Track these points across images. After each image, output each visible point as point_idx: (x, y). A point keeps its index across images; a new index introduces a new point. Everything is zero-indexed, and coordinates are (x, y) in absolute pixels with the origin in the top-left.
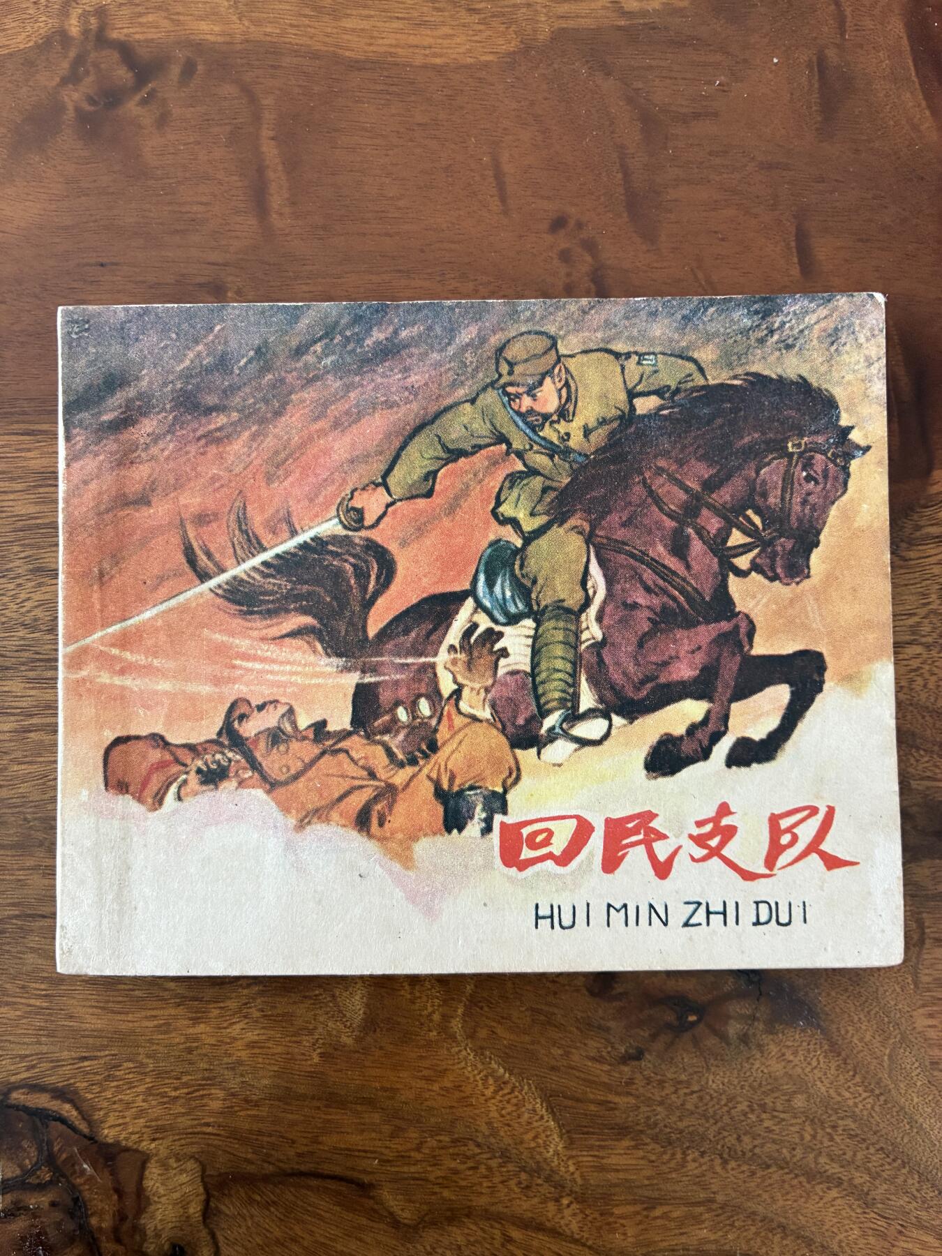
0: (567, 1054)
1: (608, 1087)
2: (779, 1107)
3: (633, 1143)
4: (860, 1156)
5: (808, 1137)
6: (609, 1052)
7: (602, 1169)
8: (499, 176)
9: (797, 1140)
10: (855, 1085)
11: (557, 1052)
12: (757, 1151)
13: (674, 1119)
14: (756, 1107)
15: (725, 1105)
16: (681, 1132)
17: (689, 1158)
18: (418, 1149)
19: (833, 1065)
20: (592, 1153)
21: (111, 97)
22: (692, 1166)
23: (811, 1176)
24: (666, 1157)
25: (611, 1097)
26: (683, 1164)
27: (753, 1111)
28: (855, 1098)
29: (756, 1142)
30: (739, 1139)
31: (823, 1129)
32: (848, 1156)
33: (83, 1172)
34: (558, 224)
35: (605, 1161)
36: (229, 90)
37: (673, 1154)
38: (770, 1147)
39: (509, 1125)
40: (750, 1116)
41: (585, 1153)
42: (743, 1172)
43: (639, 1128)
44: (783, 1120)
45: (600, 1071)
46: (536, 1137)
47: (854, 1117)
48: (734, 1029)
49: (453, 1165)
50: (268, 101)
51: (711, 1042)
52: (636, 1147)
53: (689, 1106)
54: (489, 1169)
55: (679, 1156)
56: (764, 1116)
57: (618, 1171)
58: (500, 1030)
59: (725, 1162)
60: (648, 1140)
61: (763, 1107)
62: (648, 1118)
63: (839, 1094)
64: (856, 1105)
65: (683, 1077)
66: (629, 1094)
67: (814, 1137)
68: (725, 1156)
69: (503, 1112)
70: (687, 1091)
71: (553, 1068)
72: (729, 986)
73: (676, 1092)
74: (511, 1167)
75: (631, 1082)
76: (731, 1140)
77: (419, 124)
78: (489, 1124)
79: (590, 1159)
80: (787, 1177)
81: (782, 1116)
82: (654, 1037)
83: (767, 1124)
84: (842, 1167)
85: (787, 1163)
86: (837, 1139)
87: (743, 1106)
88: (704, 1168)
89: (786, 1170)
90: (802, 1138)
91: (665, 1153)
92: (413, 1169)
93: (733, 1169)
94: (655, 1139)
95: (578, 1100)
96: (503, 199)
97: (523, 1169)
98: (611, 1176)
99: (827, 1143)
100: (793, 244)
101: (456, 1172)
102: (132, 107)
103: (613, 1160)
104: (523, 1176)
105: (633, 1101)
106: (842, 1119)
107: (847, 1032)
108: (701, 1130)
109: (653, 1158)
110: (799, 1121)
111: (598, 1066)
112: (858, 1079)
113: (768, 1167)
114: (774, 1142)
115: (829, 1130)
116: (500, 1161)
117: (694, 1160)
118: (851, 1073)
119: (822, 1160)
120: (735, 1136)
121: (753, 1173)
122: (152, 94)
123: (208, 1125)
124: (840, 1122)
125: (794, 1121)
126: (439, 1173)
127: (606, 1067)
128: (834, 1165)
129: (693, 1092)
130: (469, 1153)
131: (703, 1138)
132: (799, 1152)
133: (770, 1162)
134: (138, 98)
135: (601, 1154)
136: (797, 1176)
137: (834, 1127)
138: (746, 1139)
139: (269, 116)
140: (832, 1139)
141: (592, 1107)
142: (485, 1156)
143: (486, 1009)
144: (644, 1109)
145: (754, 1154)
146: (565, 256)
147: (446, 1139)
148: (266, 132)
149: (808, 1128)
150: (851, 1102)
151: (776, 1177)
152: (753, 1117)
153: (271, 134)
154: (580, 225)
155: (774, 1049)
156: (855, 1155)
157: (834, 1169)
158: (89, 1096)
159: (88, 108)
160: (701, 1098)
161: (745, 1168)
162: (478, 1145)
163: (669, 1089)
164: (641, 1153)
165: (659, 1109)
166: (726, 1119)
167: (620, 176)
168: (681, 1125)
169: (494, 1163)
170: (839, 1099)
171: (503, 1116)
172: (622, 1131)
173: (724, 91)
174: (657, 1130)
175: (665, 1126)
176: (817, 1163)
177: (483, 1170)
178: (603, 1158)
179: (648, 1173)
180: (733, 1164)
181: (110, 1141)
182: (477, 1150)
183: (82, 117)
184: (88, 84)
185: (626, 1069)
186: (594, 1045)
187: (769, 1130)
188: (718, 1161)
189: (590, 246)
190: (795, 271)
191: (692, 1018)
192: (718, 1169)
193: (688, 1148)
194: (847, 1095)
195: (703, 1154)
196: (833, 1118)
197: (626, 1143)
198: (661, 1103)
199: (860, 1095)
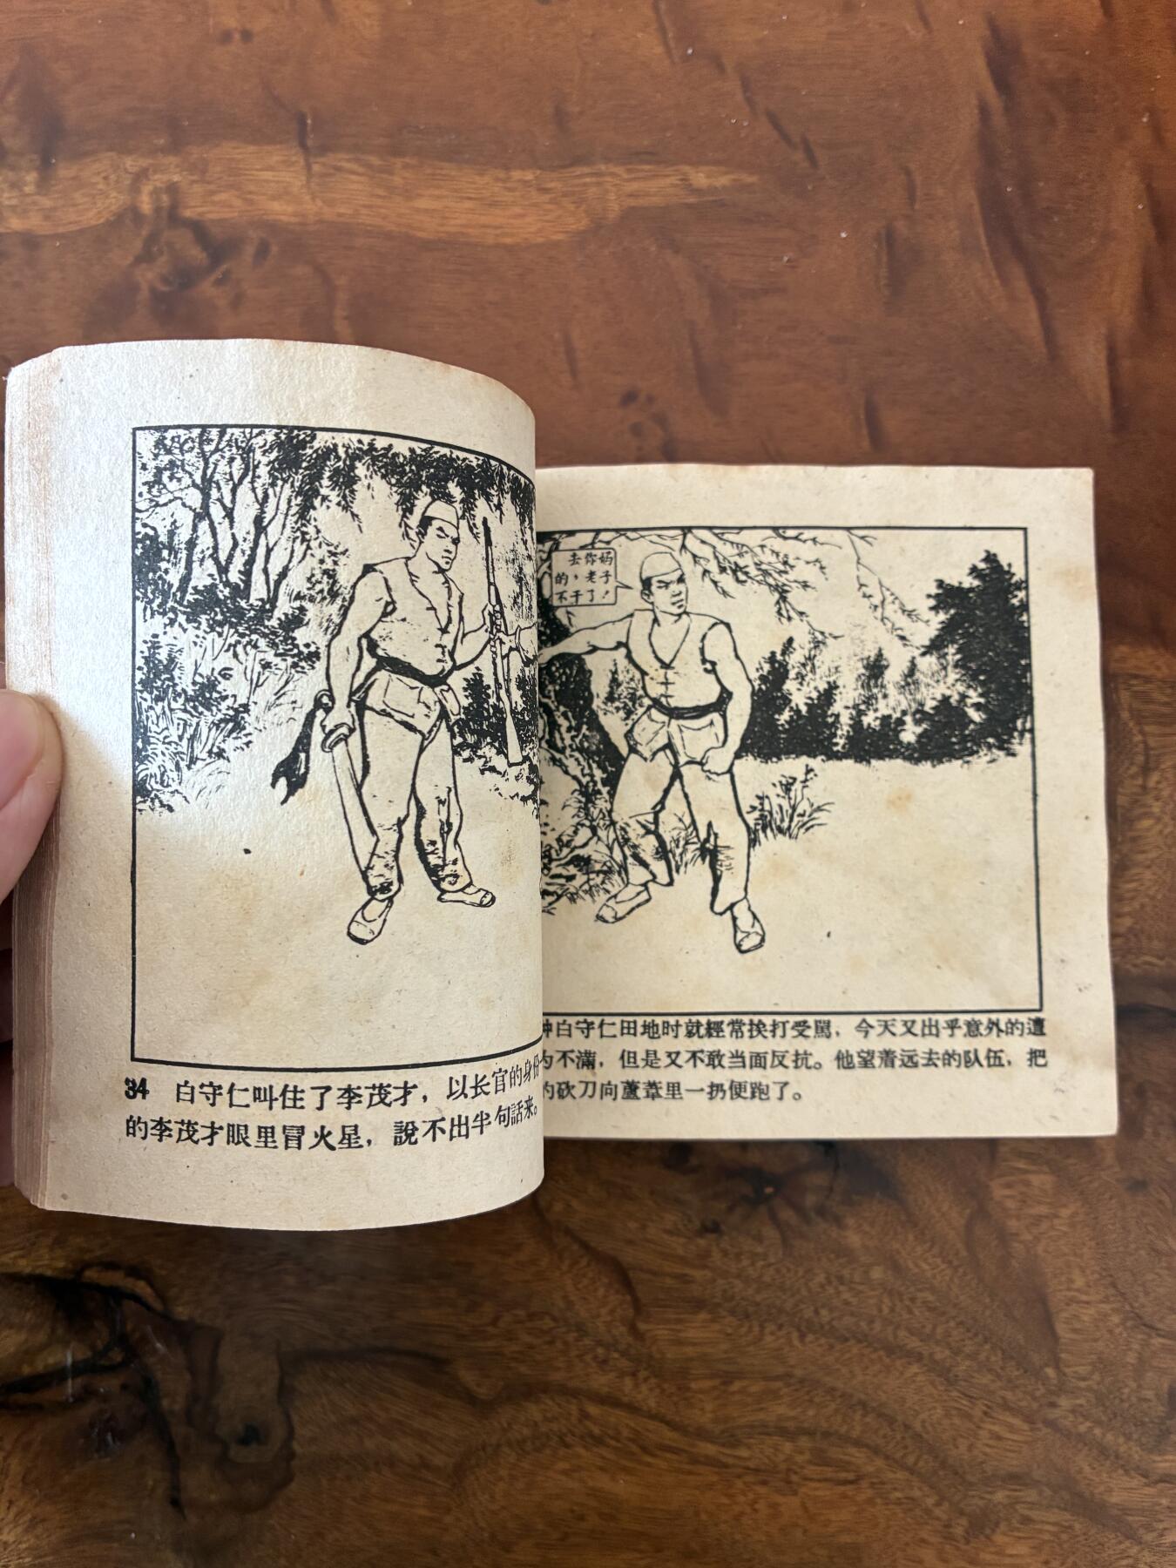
0: (644, 1227)
1: (683, 1261)
2: (857, 1278)
3: (709, 1316)
4: (940, 1330)
5: (886, 1311)
6: (685, 1225)
7: (680, 1343)
8: (570, 351)
9: (875, 1312)
10: (934, 1256)
11: (632, 1225)
12: (835, 1323)
13: (750, 1291)
14: (833, 1279)
15: (803, 1277)
16: (758, 1304)
17: (767, 1331)
18: (494, 1322)
19: (911, 1237)
20: (668, 1327)
21: (185, 277)
22: (769, 1339)
23: (891, 1350)
24: (744, 1330)
25: (687, 1271)
26: (760, 1338)
27: (830, 1283)
28: (933, 1269)
29: (836, 1314)
30: (816, 1312)
31: (901, 1301)
32: (928, 1330)
33: (155, 1351)
34: (629, 398)
35: (682, 1335)
36: (301, 270)
37: (750, 1327)
38: (848, 1321)
39: (585, 1299)
40: (827, 1287)
41: (661, 1327)
42: (820, 1345)
43: (716, 1300)
44: (861, 1292)
45: (678, 1245)
46: (612, 1312)
47: (932, 1289)
48: (810, 1200)
49: (528, 1339)
50: (342, 281)
51: (787, 1214)
52: (713, 1321)
53: (767, 1279)
54: (566, 1343)
55: (756, 1329)
56: (842, 1288)
57: (694, 1344)
58: (575, 1204)
59: (802, 1337)
60: (725, 1313)
61: (841, 1279)
62: (725, 1291)
63: (917, 1265)
64: (934, 1277)
65: (759, 1250)
66: (705, 1267)
67: (892, 1310)
68: (803, 1328)
69: (580, 1286)
70: (762, 1263)
71: (630, 1242)
72: (804, 1157)
73: (753, 1264)
74: (587, 1341)
75: (705, 1255)
76: (808, 1313)
77: (491, 303)
78: (565, 1297)
79: (666, 1332)
80: (866, 1351)
81: (861, 1288)
82: (731, 1209)
83: (846, 1296)
84: (921, 1341)
85: (866, 1336)
86: (917, 1312)
87: (821, 1278)
88: (782, 1340)
89: (865, 1344)
90: (880, 1310)
91: (742, 1326)
92: (490, 1344)
93: (811, 1342)
94: (732, 1312)
95: (654, 1273)
96: (574, 373)
97: (599, 1343)
98: (690, 1351)
99: (906, 1316)
100: (862, 417)
101: (531, 1347)
102: (207, 288)
103: (691, 1334)
104: (600, 1351)
105: (709, 1274)
106: (920, 1290)
107: (924, 1203)
108: (778, 1302)
109: (730, 1331)
110: (877, 1293)
111: (674, 1238)
112: (936, 1250)
113: (847, 1340)
114: (852, 1314)
115: (907, 1303)
116: (575, 1334)
117: (772, 1333)
118: (928, 1245)
119: (902, 1333)
120: (812, 1308)
121: (831, 1347)
122: (226, 274)
123: (283, 1301)
124: (920, 1295)
125: (872, 1293)
126: (515, 1348)
127: (682, 1240)
128: (914, 1338)
129: (770, 1265)
130: (545, 1327)
131: (781, 1311)
132: (877, 1326)
133: (847, 1335)
134: (213, 278)
135: (679, 1327)
136: (875, 1350)
137: (913, 1300)
138: (824, 1312)
139: (342, 296)
140: (910, 1312)
141: (669, 1282)
142: (564, 1330)
143: (561, 1182)
144: (720, 1281)
145: (833, 1327)
146: (636, 430)
147: (521, 1313)
148: (340, 312)
149: (886, 1300)
150: (929, 1274)
151: (855, 1351)
152: (831, 1290)
153: (345, 314)
154: (651, 399)
155: (851, 1221)
156: (935, 1327)
157: (914, 1343)
158: (164, 1273)
159: (165, 289)
160: (778, 1271)
161: (823, 1341)
162: (554, 1319)
163: (745, 1262)
164: (716, 1327)
165: (737, 1282)
166: (804, 1292)
167: (689, 351)
168: (758, 1298)
169: (571, 1337)
170: (916, 1270)
171: (578, 1289)
172: (699, 1305)
173: (793, 267)
174: (734, 1303)
175: (742, 1299)
176: (896, 1337)
177: (559, 1345)
178: (679, 1331)
179: (724, 1347)
180: (810, 1337)
181: (184, 1318)
182: (552, 1324)
183: (156, 296)
184: (162, 264)
185: (702, 1242)
186: (671, 1218)
187: (847, 1303)
188: (795, 1335)
189: (661, 420)
190: (866, 444)
191: (769, 1190)
192: (796, 1342)
193: (766, 1321)
194: (926, 1267)
195: (780, 1327)
196: (912, 1289)
197: (703, 1316)
198: (738, 1276)
199: (938, 1266)
